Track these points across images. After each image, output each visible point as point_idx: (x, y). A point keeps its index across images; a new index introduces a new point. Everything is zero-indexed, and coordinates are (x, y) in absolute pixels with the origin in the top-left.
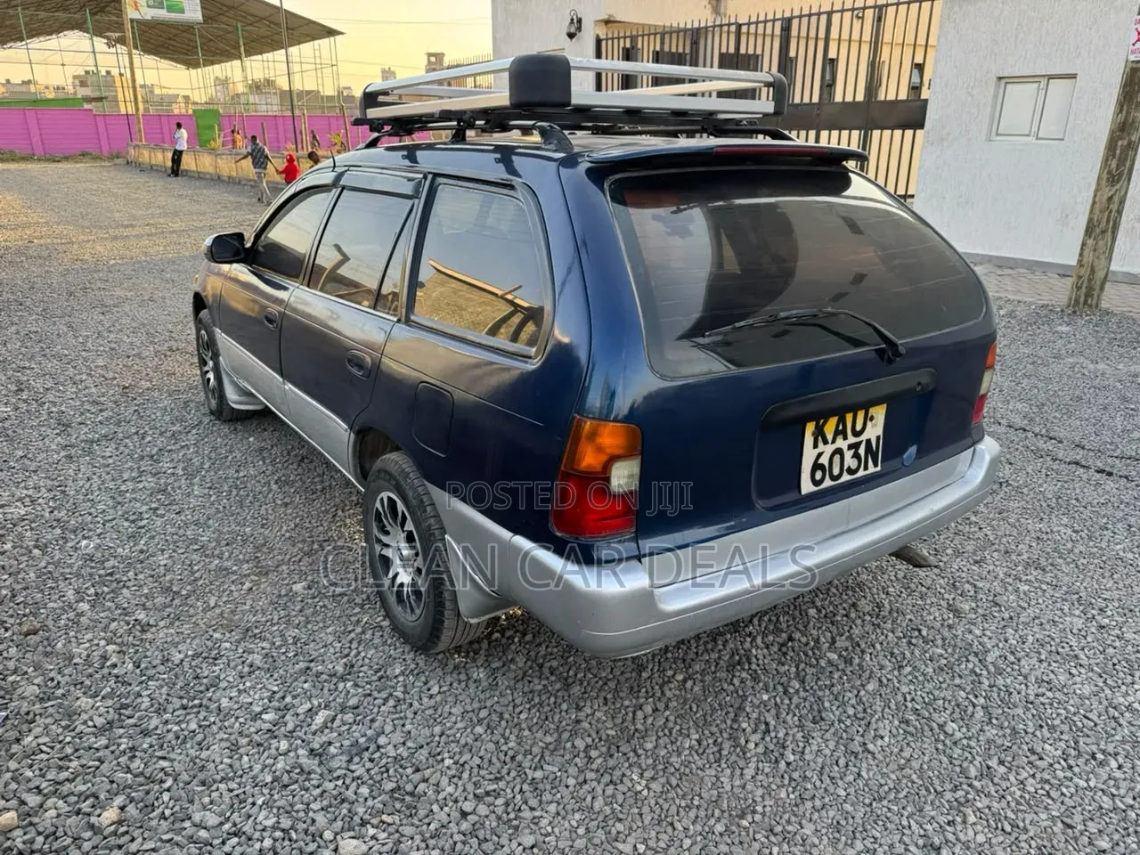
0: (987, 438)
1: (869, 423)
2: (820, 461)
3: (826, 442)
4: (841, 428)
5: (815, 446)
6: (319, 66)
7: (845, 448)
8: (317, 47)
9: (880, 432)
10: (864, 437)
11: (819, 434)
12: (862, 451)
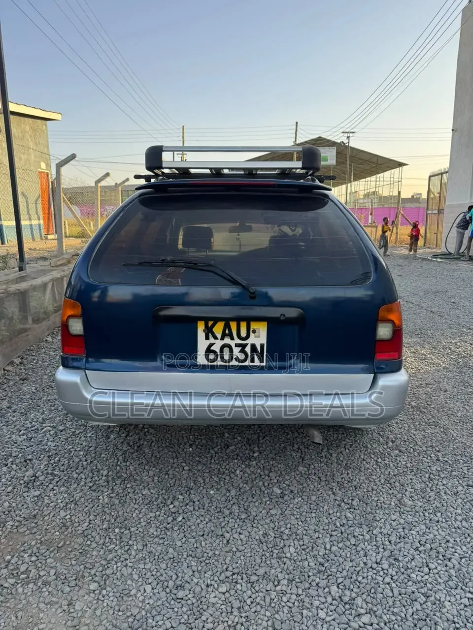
0: (403, 371)
1: (251, 334)
2: (212, 348)
3: (216, 338)
4: (227, 332)
5: (207, 338)
6: (392, 182)
7: (233, 346)
8: (392, 172)
9: (264, 341)
10: (250, 341)
11: (209, 332)
12: (248, 349)
